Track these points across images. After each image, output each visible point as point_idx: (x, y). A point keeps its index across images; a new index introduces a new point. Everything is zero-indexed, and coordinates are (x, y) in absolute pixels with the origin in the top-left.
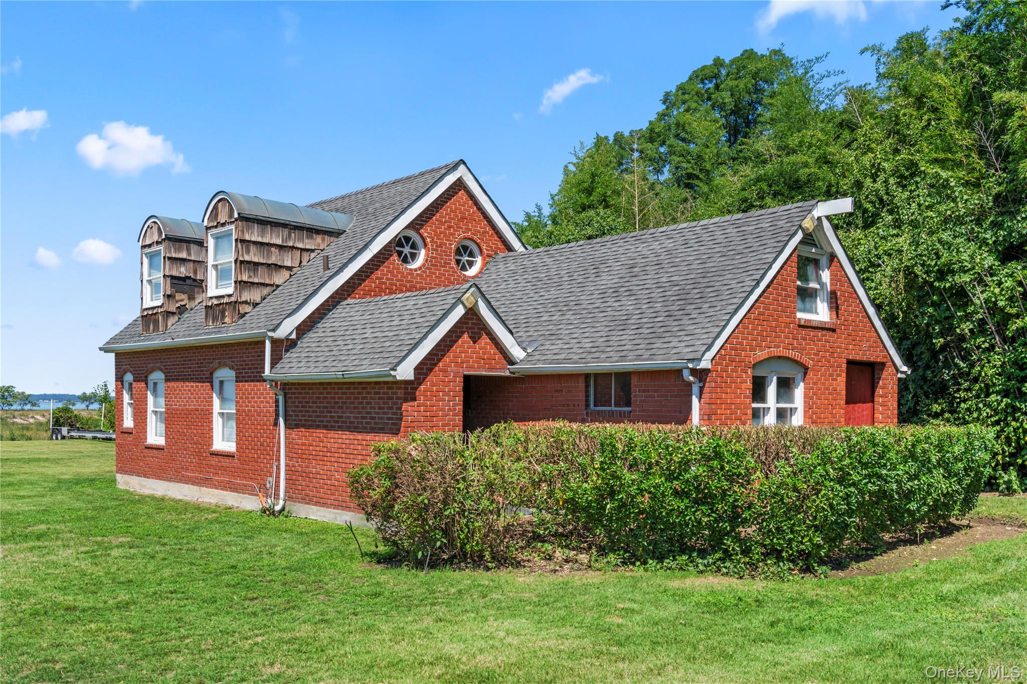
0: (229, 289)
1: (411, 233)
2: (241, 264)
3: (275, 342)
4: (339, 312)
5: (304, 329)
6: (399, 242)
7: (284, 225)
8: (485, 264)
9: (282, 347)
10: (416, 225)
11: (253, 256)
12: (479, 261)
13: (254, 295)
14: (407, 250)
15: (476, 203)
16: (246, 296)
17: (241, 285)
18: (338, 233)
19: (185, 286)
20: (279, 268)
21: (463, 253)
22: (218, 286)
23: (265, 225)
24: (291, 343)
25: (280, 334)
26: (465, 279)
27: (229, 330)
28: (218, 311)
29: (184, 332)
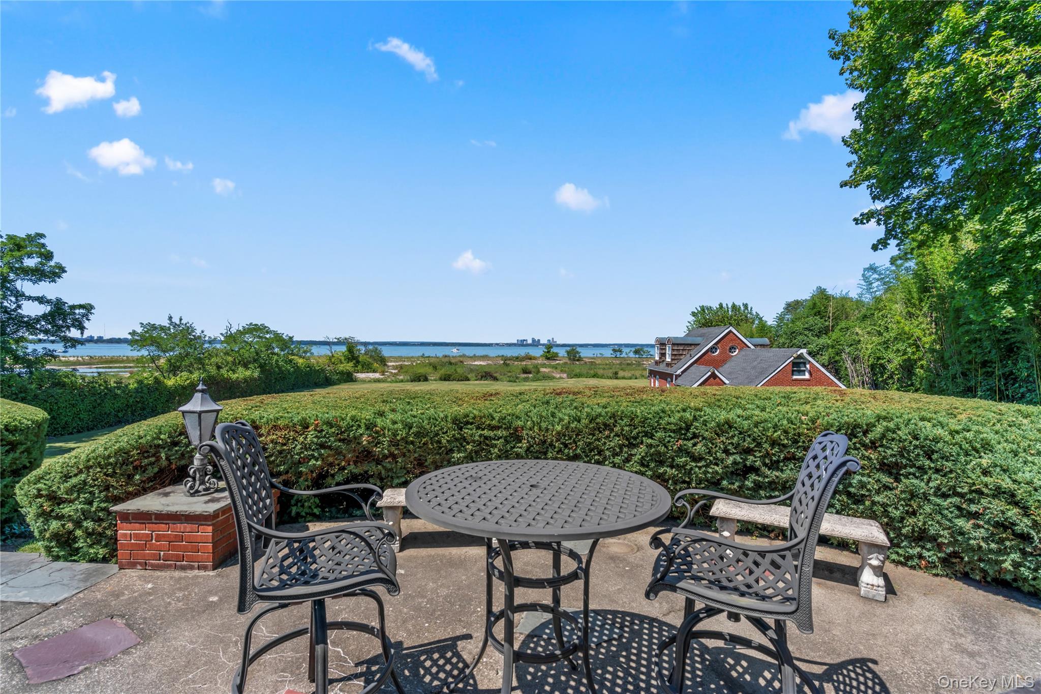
0: (671, 360)
1: (714, 346)
2: (672, 355)
3: (676, 376)
4: (691, 368)
5: (683, 372)
6: (711, 348)
8: (739, 351)
9: (677, 376)
10: (717, 343)
11: (675, 353)
12: (737, 351)
13: (676, 362)
14: (714, 350)
15: (736, 335)
16: (673, 362)
17: (673, 359)
18: (699, 344)
19: (663, 355)
20: (682, 355)
21: (732, 349)
22: (668, 359)
23: (678, 344)
24: (680, 376)
25: (677, 373)
26: (732, 356)
27: (669, 370)
28: (668, 365)
29: (662, 368)
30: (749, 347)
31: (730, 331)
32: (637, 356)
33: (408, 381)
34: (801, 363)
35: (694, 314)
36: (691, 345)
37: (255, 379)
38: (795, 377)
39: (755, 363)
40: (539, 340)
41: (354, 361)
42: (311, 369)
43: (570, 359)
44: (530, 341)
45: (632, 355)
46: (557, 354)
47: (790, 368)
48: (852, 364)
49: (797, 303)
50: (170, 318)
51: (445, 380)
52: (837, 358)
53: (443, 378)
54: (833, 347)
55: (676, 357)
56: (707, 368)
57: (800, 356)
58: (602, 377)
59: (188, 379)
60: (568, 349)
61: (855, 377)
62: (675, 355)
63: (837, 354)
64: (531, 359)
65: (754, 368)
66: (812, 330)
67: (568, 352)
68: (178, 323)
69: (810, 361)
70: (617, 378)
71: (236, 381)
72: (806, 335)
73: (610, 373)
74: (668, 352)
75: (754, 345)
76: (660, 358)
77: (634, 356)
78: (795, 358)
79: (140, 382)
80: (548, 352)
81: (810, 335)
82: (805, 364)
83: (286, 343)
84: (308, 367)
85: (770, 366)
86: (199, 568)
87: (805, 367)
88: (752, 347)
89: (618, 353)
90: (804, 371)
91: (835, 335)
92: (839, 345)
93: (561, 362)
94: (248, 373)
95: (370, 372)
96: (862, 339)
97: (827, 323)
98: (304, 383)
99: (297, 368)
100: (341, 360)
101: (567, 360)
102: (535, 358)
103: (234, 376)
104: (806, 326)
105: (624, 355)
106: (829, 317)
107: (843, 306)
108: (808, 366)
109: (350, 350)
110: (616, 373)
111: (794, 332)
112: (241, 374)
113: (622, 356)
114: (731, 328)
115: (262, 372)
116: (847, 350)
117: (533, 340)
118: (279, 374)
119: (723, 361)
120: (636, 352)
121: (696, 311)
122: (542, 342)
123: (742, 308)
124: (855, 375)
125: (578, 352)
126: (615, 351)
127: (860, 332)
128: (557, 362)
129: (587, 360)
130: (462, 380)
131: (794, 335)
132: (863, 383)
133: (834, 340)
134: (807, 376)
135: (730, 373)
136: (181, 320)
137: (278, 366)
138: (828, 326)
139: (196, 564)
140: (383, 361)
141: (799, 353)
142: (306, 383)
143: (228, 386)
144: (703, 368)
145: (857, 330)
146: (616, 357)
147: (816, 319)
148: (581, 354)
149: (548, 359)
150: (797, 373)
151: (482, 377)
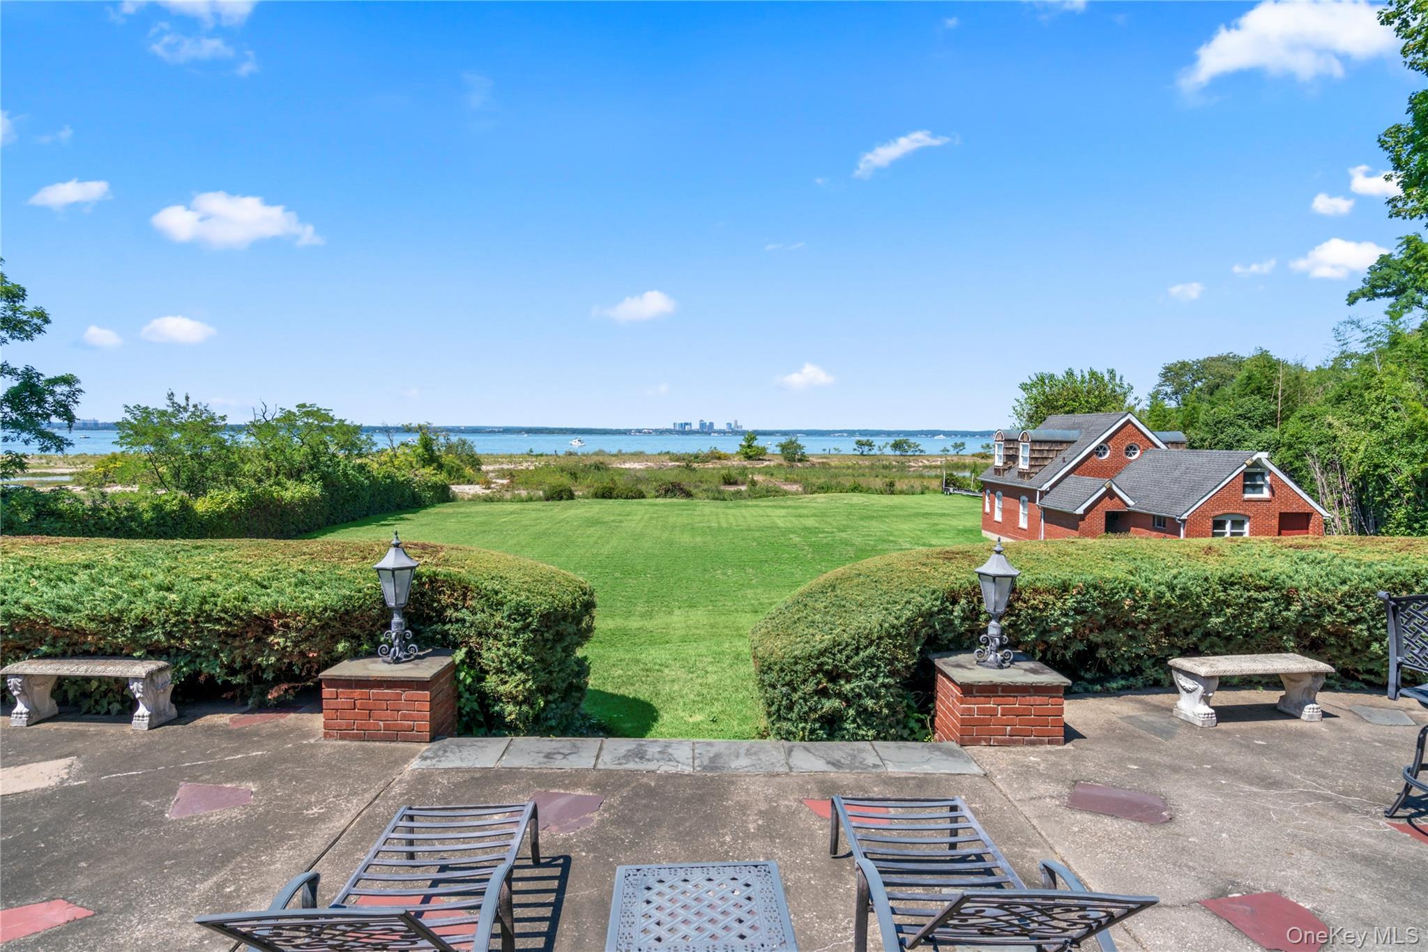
0: (1027, 467)
1: (1103, 444)
2: (1032, 459)
3: (1041, 492)
4: (1066, 480)
5: (1052, 487)
6: (1097, 449)
7: (1050, 442)
8: (1141, 453)
9: (1043, 494)
10: (1106, 441)
11: (1036, 455)
12: (1138, 452)
13: (1037, 470)
14: (1101, 451)
15: (1137, 428)
16: (1033, 470)
17: (1031, 466)
18: (1073, 442)
19: (1012, 458)
20: (1046, 458)
21: (1130, 449)
22: (1023, 465)
23: (1041, 442)
24: (1047, 492)
25: (1044, 488)
26: (1131, 461)
27: (1026, 483)
28: (1022, 474)
29: (1009, 479)
30: (1157, 447)
31: (1129, 422)
32: (898, 453)
33: (539, 499)
34: (1257, 474)
35: (1024, 387)
36: (1061, 442)
37: (316, 500)
38: (1247, 496)
39: (1177, 474)
40: (712, 424)
41: (435, 465)
42: (393, 480)
43: (786, 458)
44: (696, 426)
45: (888, 451)
46: (764, 449)
47: (1240, 481)
48: (1322, 473)
49: (1184, 365)
50: (171, 396)
51: (603, 496)
52: (1297, 464)
53: (600, 493)
54: (1290, 447)
55: (1038, 461)
56: (1098, 482)
57: (1257, 464)
58: (868, 491)
59: (223, 502)
60: (783, 440)
61: (1328, 494)
62: (1036, 459)
63: (1297, 457)
64: (719, 458)
65: (1176, 480)
66: (1249, 418)
67: (784, 448)
68: (183, 403)
69: (1270, 471)
70: (892, 493)
71: (290, 503)
72: (1240, 426)
73: (878, 483)
74: (1024, 453)
75: (1166, 443)
76: (1005, 463)
77: (893, 453)
78: (1248, 467)
79: (157, 508)
80: (749, 446)
81: (1246, 426)
82: (1262, 475)
83: (351, 436)
84: (389, 477)
85: (1206, 479)
86: (1050, 742)
87: (1264, 480)
88: (1163, 447)
89: (866, 449)
90: (1261, 486)
91: (1293, 425)
92: (1301, 442)
93: (772, 464)
94: (305, 489)
95: (463, 483)
96: (1339, 434)
97: (1273, 407)
98: (382, 506)
99: (374, 481)
100: (411, 463)
101: (781, 460)
102: (726, 457)
103: (287, 495)
104: (1240, 411)
105: (875, 451)
106: (1276, 398)
107: (1297, 378)
108: (1268, 478)
109: (427, 445)
110: (892, 484)
111: (1220, 422)
112: (293, 491)
113: (872, 452)
114: (1129, 416)
115: (325, 487)
116: (1315, 451)
117: (702, 424)
118: (349, 490)
119: (1117, 468)
120: (897, 446)
121: (1029, 382)
122: (716, 427)
123: (1107, 378)
124: (1326, 491)
125: (800, 447)
126: (860, 443)
127: (1336, 423)
128: (766, 463)
129: (815, 460)
130: (633, 498)
131: (1220, 426)
132: (1340, 503)
133: (1292, 436)
134: (1266, 494)
135: (1133, 489)
136: (187, 398)
137: (345, 474)
138: (1275, 412)
139: (1046, 739)
140: (475, 462)
141: (1255, 458)
142: (386, 505)
143: (279, 512)
144: (1089, 481)
145: (1330, 419)
146: (862, 454)
147: (1256, 400)
148: (805, 450)
149: (749, 457)
150: (1250, 490)
151: (667, 491)
